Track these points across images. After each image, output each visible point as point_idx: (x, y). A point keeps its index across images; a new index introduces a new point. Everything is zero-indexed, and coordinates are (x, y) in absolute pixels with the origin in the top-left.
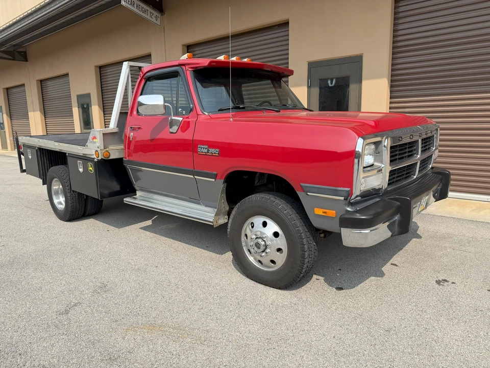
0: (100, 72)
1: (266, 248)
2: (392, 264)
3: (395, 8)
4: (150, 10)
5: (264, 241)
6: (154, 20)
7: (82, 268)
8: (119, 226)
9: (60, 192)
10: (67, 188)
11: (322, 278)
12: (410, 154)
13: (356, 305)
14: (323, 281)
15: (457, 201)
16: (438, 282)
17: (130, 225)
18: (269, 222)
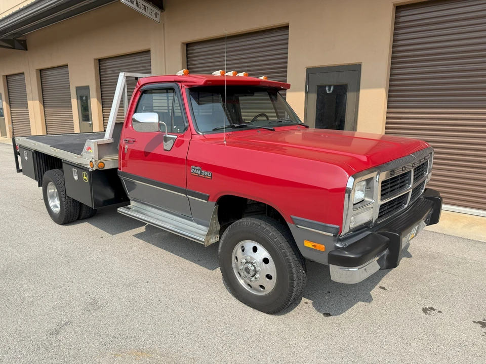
0: (99, 64)
1: (255, 274)
2: (380, 287)
3: (396, 18)
4: (150, 7)
5: (254, 266)
6: (153, 17)
7: (74, 281)
8: (113, 233)
9: (55, 195)
10: (63, 193)
11: (310, 302)
12: (402, 184)
13: (342, 335)
14: (311, 305)
15: (449, 214)
16: (425, 310)
17: (124, 231)
18: (260, 247)
